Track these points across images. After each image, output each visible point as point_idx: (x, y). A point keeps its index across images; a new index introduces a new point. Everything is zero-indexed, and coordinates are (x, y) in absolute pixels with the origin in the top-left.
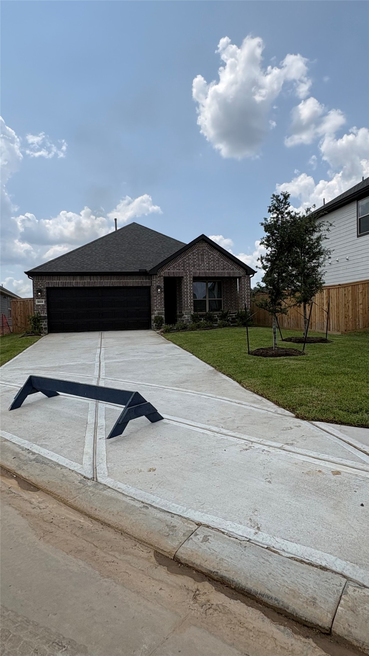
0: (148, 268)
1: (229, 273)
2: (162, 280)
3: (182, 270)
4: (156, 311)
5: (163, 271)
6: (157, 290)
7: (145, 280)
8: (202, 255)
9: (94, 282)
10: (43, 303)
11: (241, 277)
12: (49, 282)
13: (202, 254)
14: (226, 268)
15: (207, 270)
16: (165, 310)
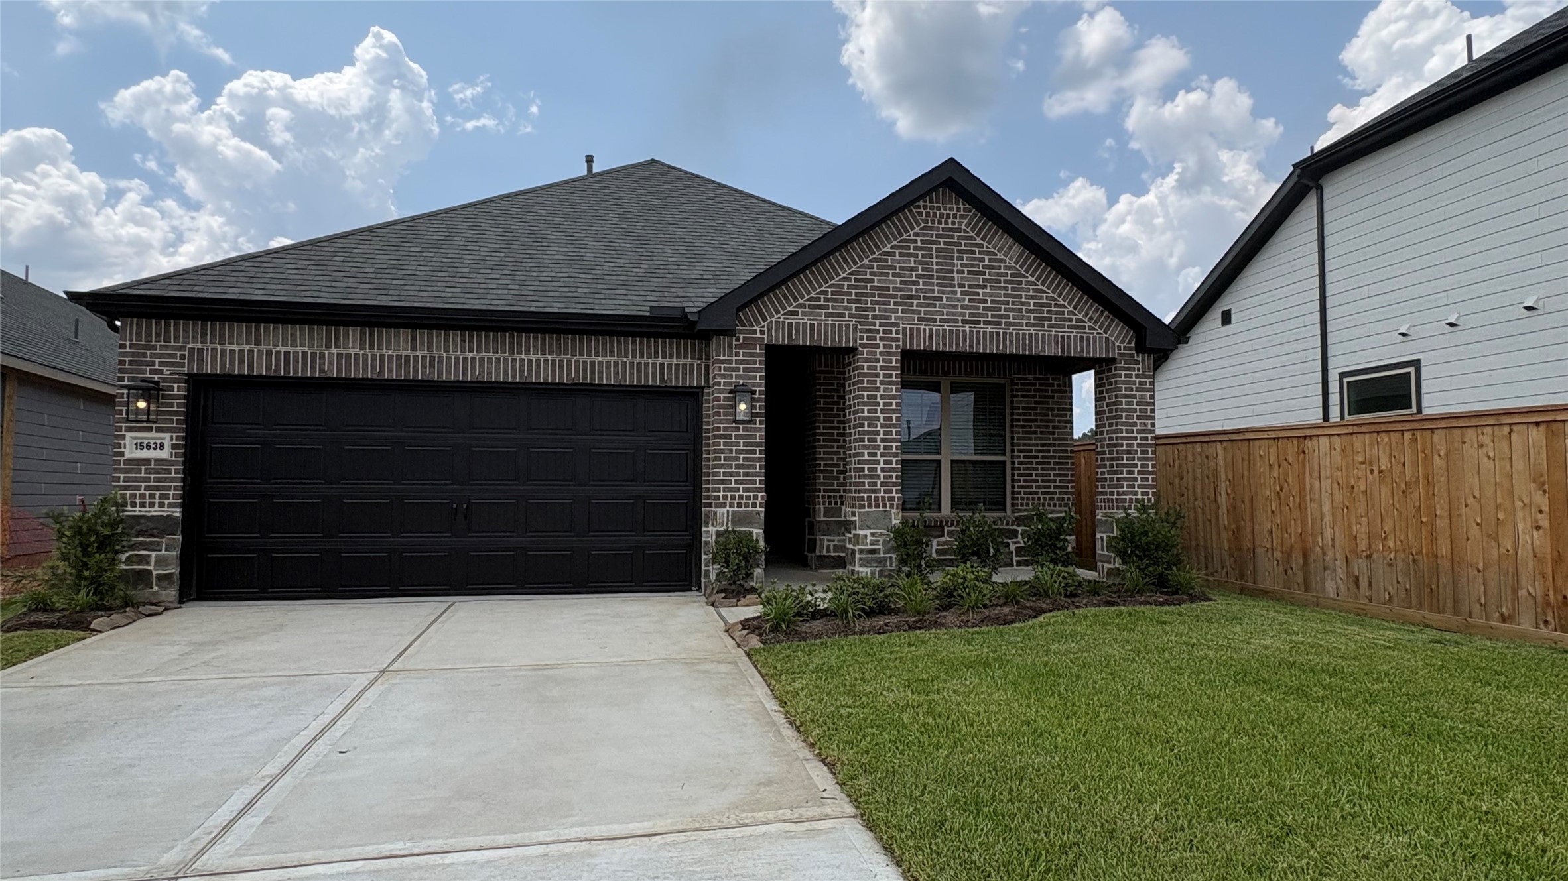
0: (695, 301)
1: (1063, 341)
2: (759, 362)
3: (851, 316)
4: (723, 505)
5: (765, 319)
6: (735, 406)
7: (678, 357)
8: (945, 254)
9: (432, 358)
10: (164, 454)
11: (1113, 361)
12: (200, 351)
13: (945, 250)
14: (1050, 319)
15: (964, 321)
16: (768, 505)
